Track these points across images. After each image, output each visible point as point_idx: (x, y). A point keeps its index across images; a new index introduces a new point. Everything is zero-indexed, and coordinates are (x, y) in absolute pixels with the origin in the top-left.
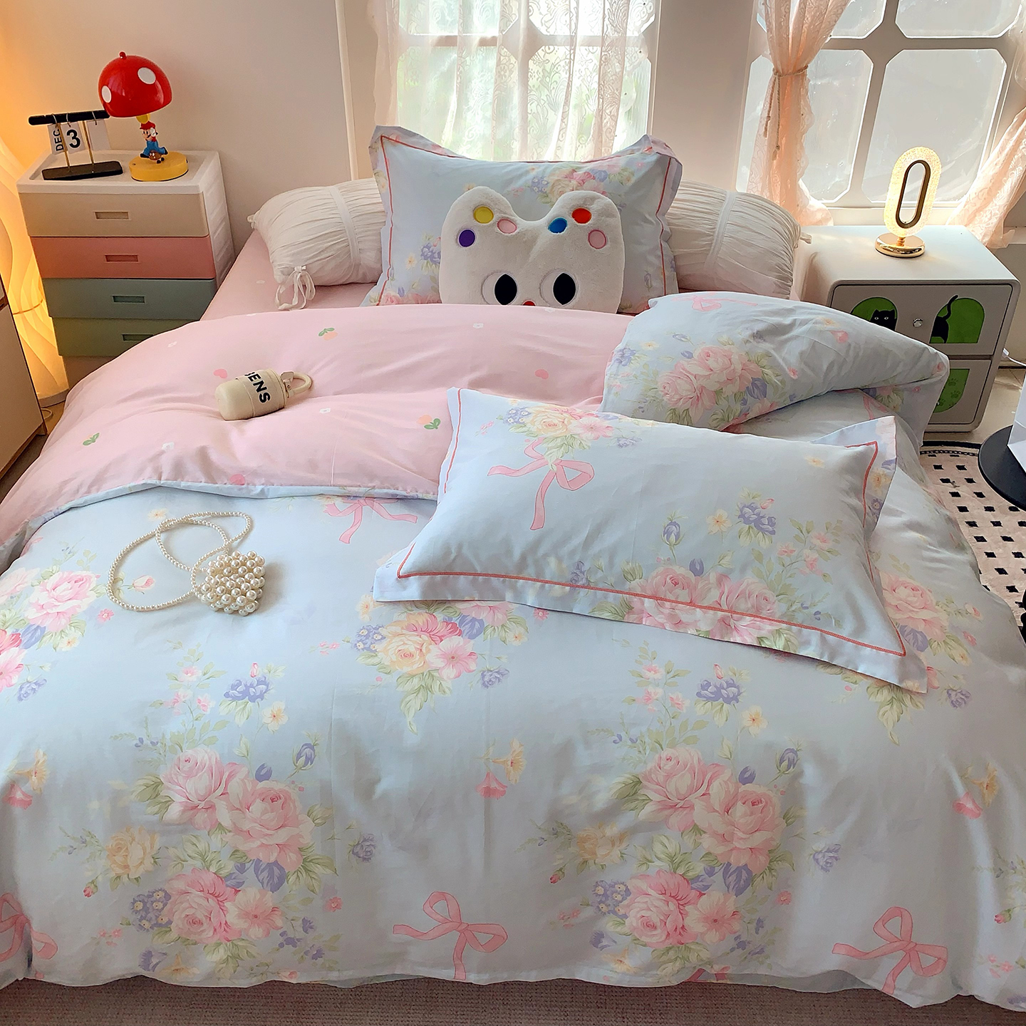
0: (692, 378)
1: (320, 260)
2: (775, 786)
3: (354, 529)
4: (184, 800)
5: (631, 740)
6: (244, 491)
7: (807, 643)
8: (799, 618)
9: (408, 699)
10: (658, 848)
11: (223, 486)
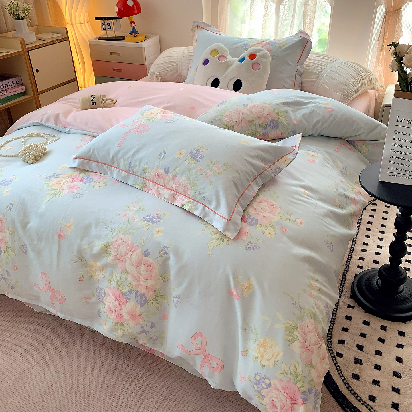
0: (241, 114)
1: (166, 71)
2: (157, 261)
3: (83, 146)
5: (111, 228)
6: (64, 130)
7: (197, 209)
8: (198, 198)
9: (47, 197)
10: (114, 277)
11: (59, 127)
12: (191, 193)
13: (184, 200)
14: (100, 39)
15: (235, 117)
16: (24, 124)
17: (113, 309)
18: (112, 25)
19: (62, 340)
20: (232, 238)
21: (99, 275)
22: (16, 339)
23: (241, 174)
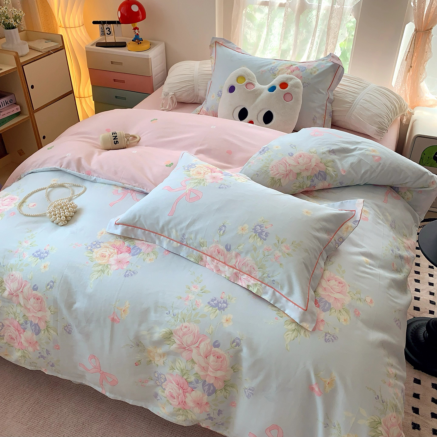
0: (288, 165)
1: (181, 91)
2: (228, 353)
3: (118, 201)
4: (9, 290)
5: (173, 314)
6: (89, 178)
7: (266, 293)
8: (266, 281)
9: (94, 274)
10: (177, 365)
11: (83, 175)
12: (258, 274)
13: (249, 281)
14: (99, 44)
15: (282, 169)
16: (39, 167)
17: (175, 395)
18: (112, 30)
19: (109, 417)
20: (311, 330)
21: (159, 361)
22: (58, 419)
23: (310, 253)
